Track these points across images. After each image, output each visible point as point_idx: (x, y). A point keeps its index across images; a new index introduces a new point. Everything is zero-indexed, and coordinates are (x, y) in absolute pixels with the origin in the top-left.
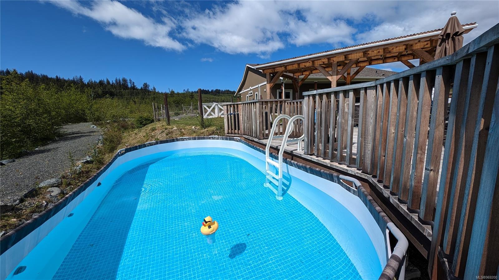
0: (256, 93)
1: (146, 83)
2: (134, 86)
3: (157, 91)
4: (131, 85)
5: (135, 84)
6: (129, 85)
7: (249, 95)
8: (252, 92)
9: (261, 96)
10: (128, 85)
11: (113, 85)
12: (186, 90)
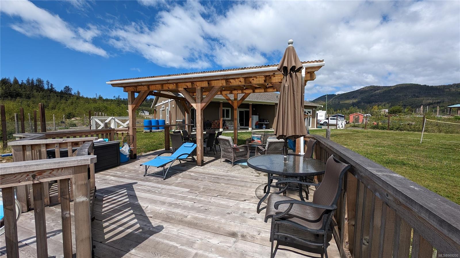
0: (167, 108)
1: (68, 87)
2: (52, 88)
3: (81, 96)
4: (49, 87)
5: (54, 87)
6: (46, 87)
7: (162, 109)
8: (164, 106)
9: (170, 111)
10: (43, 87)
11: (22, 85)
12: (117, 96)
